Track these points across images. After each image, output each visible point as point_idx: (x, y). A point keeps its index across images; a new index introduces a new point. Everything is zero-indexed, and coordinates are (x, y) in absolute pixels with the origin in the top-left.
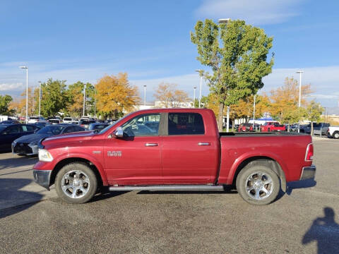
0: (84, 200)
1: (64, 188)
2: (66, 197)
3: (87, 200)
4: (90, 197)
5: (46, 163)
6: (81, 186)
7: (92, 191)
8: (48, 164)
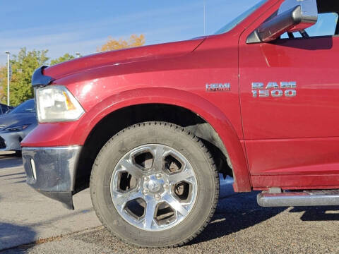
0: (180, 235)
1: (120, 200)
2: (125, 228)
3: (191, 235)
4: (198, 228)
5: (63, 124)
6: (168, 191)
7: (204, 207)
8: (70, 129)
